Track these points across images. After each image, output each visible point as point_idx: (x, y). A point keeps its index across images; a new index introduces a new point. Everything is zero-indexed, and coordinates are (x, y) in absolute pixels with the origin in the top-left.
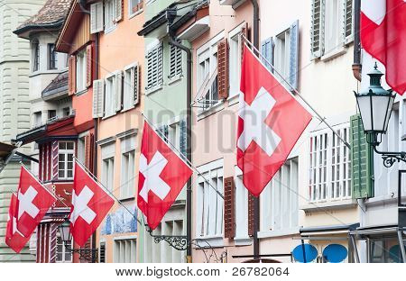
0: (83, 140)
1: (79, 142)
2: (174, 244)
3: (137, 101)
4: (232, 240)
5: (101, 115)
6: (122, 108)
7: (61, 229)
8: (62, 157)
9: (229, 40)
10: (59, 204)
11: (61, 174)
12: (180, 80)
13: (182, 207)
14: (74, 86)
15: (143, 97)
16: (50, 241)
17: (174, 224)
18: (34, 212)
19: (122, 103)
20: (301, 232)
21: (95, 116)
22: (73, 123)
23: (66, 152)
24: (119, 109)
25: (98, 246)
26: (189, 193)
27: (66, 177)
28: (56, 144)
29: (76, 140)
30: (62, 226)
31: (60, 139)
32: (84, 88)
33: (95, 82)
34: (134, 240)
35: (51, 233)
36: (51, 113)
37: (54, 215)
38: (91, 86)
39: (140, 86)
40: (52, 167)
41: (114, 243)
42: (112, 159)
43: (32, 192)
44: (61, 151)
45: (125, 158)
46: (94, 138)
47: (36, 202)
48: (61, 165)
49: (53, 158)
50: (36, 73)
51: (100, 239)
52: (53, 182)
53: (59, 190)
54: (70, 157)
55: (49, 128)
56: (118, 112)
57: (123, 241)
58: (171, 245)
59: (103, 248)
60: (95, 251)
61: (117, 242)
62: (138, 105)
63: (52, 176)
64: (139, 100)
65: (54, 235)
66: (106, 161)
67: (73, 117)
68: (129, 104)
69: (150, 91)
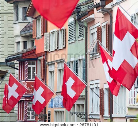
0: (40, 60)
1: (38, 62)
2: (80, 116)
3: (64, 46)
4: (103, 116)
5: (48, 50)
6: (58, 48)
7: (29, 105)
8: (30, 68)
9: (102, 27)
10: (29, 92)
11: (30, 77)
12: (83, 40)
13: (83, 99)
14: (35, 34)
15: (67, 44)
16: (24, 110)
17: (80, 106)
18: (16, 96)
19: (58, 45)
20: (126, 117)
21: (45, 50)
22: (35, 52)
23: (32, 66)
24: (56, 48)
25: (47, 113)
26: (87, 92)
27: (32, 79)
28: (27, 62)
29: (37, 60)
30: (30, 104)
31: (29, 60)
32: (40, 36)
33: (45, 33)
34: (64, 112)
35: (25, 106)
36: (25, 43)
37: (26, 97)
38: (43, 36)
39: (66, 39)
40: (25, 74)
41: (54, 112)
42: (53, 72)
43: (15, 86)
44: (29, 66)
45: (59, 72)
46: (45, 60)
47: (17, 91)
48: (30, 73)
49: (25, 69)
50: (17, 22)
51: (48, 110)
52: (25, 81)
53: (28, 85)
54: (34, 68)
55: (24, 55)
56: (56, 50)
57: (58, 111)
58: (78, 116)
59: (49, 114)
60: (46, 115)
61: (56, 112)
62: (65, 48)
63: (25, 78)
64: (66, 45)
65: (26, 107)
66: (51, 72)
67: (35, 49)
68: (61, 46)
69: (70, 42)
